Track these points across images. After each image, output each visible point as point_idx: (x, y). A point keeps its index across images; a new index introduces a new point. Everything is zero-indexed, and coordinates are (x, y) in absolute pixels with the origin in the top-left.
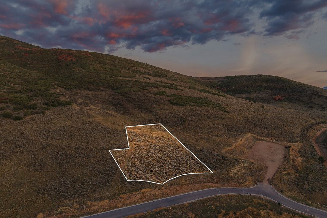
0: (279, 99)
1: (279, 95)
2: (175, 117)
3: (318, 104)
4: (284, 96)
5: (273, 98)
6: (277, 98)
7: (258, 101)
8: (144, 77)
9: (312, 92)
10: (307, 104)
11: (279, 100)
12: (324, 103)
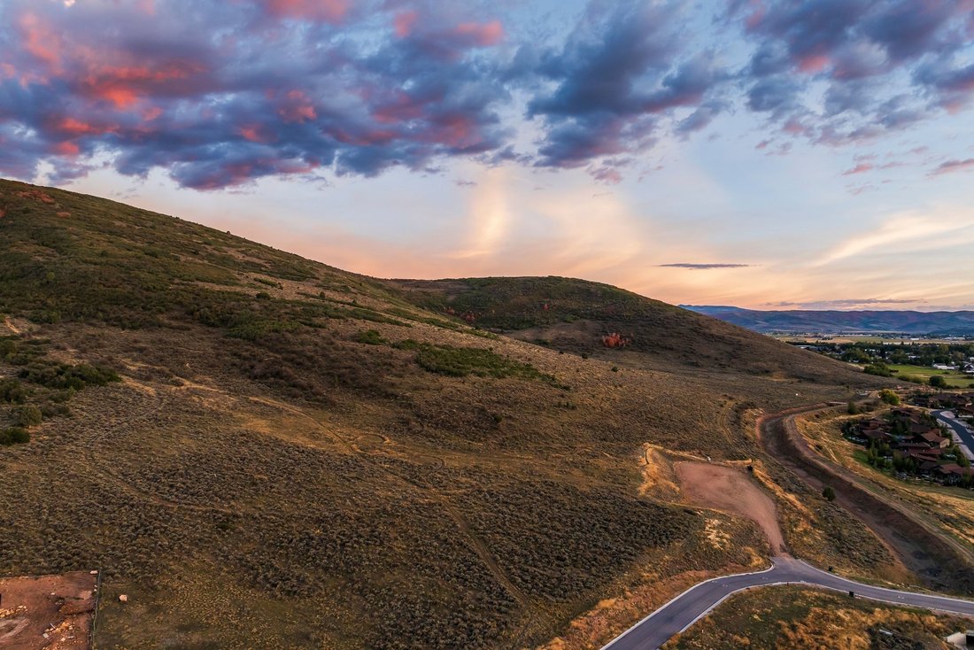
0: (617, 344)
1: (614, 334)
2: (463, 409)
3: (708, 357)
4: (629, 337)
5: (601, 341)
6: (612, 341)
7: (567, 350)
8: (260, 281)
9: (691, 327)
10: (685, 356)
11: (618, 347)
12: (721, 354)
